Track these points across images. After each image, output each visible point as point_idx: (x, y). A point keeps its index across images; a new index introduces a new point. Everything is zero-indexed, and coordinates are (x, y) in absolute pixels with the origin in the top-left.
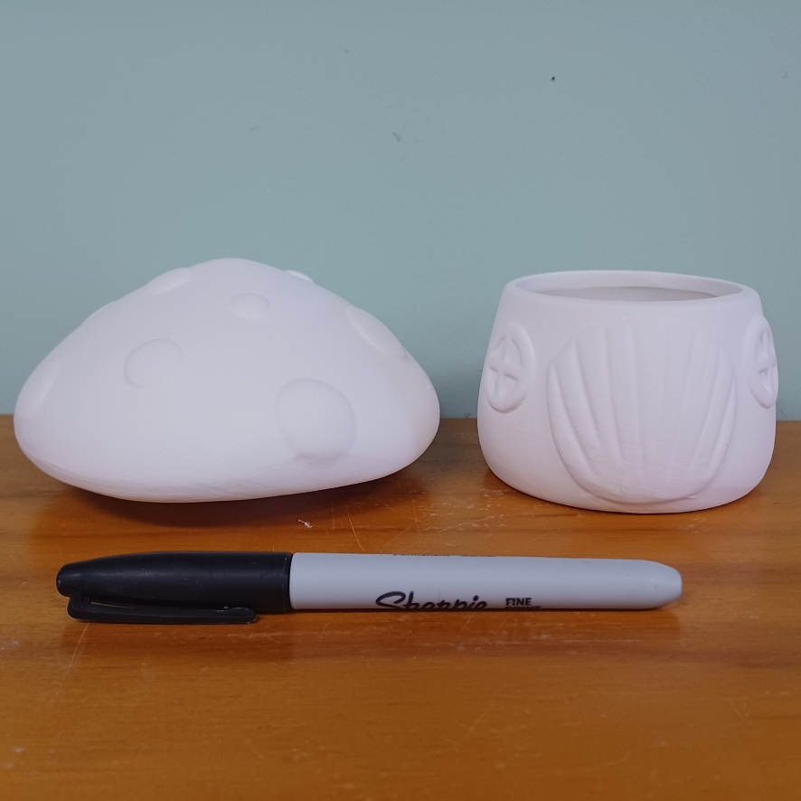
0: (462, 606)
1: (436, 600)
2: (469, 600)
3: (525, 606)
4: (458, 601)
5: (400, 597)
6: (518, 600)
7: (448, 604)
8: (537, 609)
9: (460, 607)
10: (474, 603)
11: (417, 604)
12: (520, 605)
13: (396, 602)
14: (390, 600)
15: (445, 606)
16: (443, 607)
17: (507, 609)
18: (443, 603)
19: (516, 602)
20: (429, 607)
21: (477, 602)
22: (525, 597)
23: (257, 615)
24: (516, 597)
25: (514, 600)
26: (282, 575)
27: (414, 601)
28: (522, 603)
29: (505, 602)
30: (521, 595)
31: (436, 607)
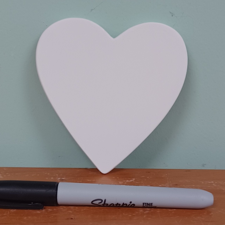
0: (125, 205)
1: (115, 203)
2: (128, 203)
3: (150, 206)
4: (123, 203)
5: (101, 201)
6: (148, 204)
7: (120, 204)
8: (155, 207)
9: (124, 206)
10: (130, 204)
11: (107, 204)
12: (148, 206)
13: (99, 203)
14: (97, 202)
15: (118, 205)
16: (118, 206)
17: (143, 207)
18: (118, 204)
19: (147, 204)
20: (112, 206)
21: (131, 204)
22: (150, 203)
23: (44, 207)
24: (147, 202)
25: (146, 204)
26: (54, 191)
27: (106, 203)
28: (149, 205)
29: (142, 204)
30: (149, 202)
31: (115, 205)
